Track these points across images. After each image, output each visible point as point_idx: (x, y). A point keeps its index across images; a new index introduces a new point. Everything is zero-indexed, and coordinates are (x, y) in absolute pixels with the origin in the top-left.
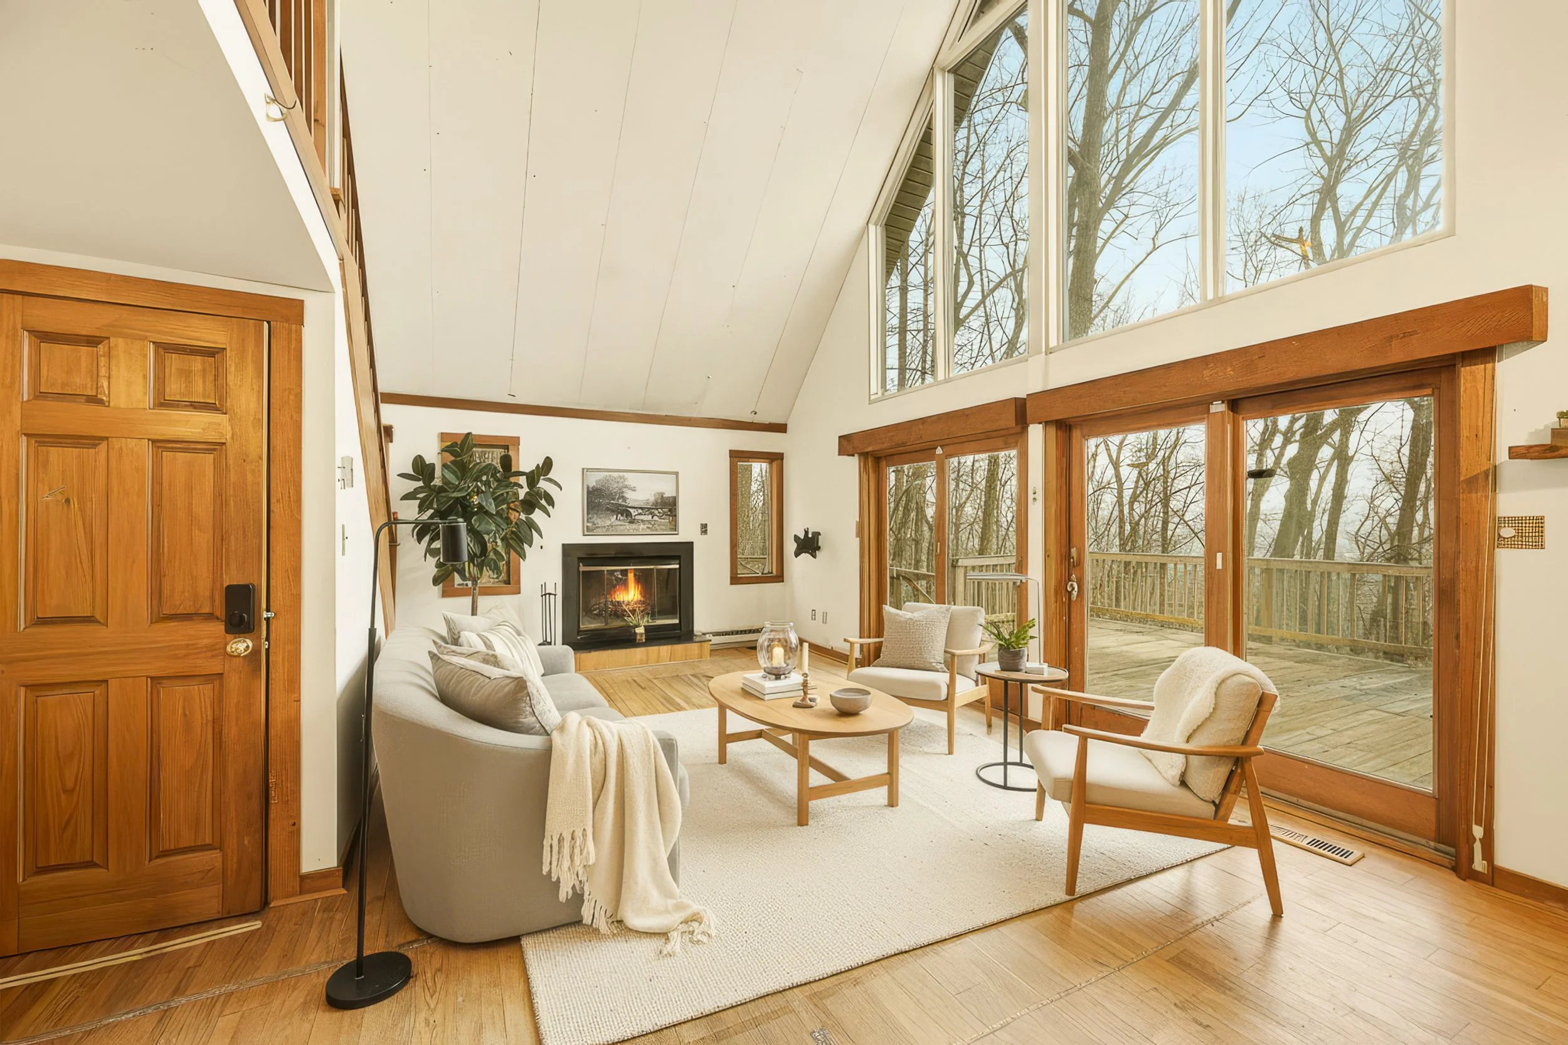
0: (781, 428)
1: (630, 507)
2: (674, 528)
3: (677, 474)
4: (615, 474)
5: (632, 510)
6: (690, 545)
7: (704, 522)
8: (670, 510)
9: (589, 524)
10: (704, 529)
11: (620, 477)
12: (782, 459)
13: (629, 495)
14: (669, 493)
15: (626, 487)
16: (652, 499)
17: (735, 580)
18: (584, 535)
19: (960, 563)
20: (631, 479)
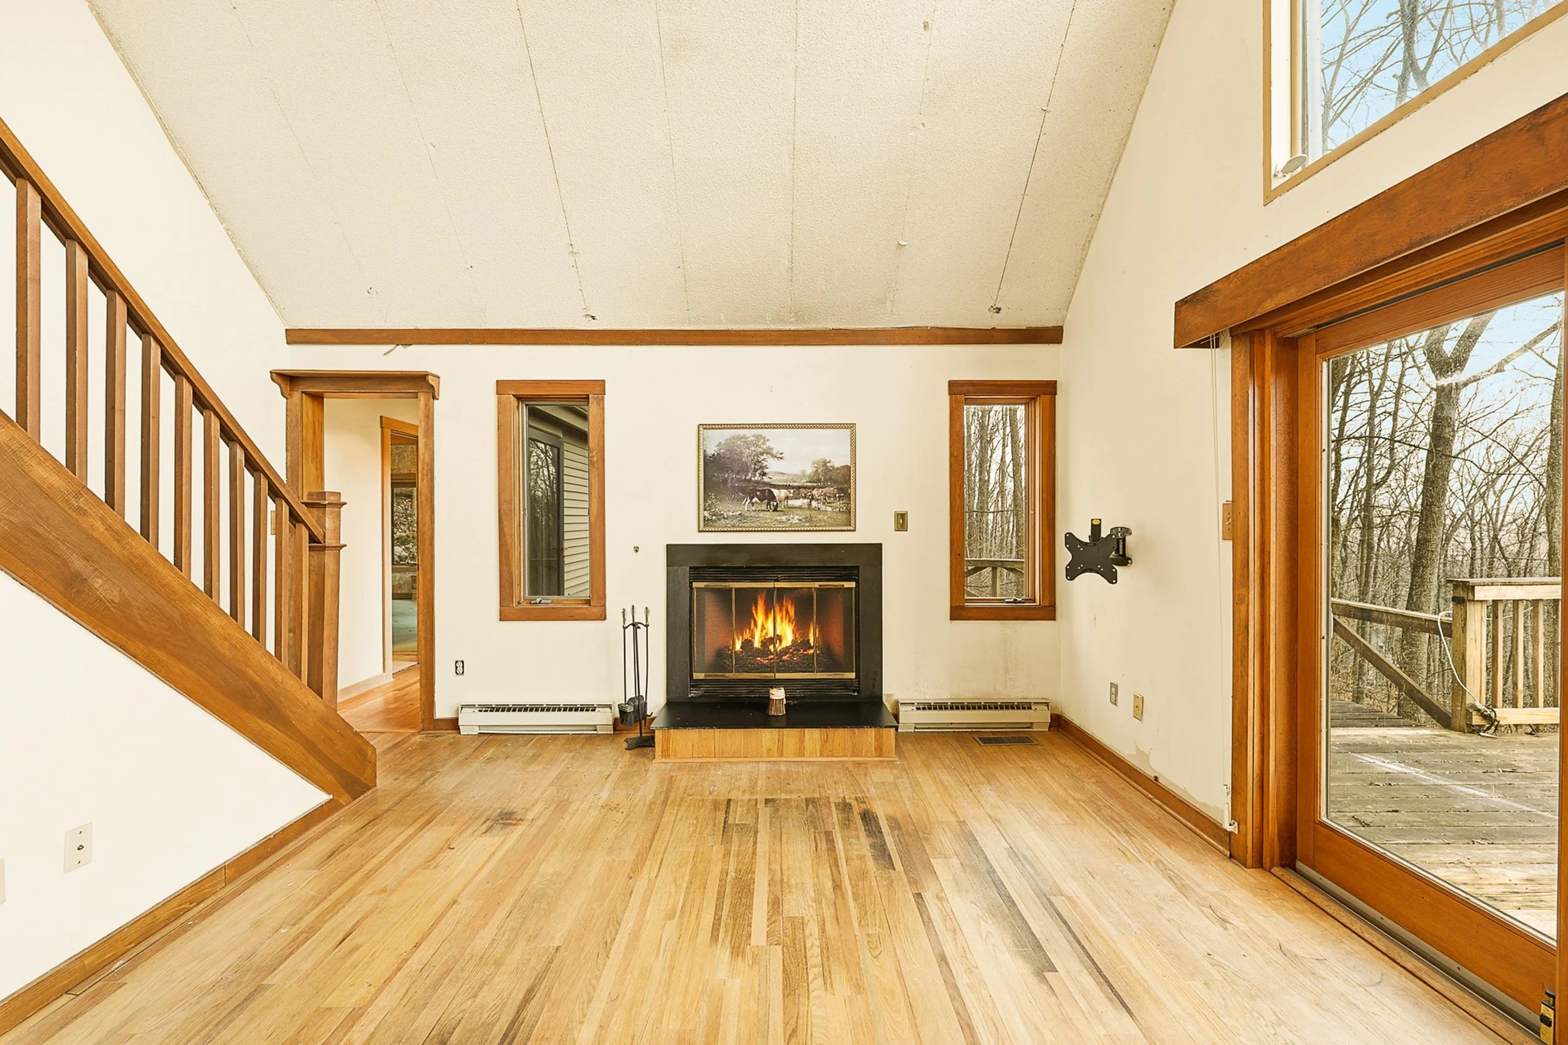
0: (1051, 335)
1: (775, 486)
2: (848, 520)
3: (851, 427)
4: (749, 433)
5: (775, 492)
6: (875, 551)
7: (901, 510)
8: (840, 490)
9: (706, 514)
10: (901, 523)
11: (758, 437)
12: (1054, 393)
13: (773, 467)
14: (839, 460)
15: (768, 452)
16: (810, 470)
17: (959, 612)
18: (700, 531)
19: (1480, 593)
20: (776, 440)
